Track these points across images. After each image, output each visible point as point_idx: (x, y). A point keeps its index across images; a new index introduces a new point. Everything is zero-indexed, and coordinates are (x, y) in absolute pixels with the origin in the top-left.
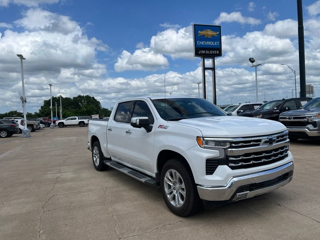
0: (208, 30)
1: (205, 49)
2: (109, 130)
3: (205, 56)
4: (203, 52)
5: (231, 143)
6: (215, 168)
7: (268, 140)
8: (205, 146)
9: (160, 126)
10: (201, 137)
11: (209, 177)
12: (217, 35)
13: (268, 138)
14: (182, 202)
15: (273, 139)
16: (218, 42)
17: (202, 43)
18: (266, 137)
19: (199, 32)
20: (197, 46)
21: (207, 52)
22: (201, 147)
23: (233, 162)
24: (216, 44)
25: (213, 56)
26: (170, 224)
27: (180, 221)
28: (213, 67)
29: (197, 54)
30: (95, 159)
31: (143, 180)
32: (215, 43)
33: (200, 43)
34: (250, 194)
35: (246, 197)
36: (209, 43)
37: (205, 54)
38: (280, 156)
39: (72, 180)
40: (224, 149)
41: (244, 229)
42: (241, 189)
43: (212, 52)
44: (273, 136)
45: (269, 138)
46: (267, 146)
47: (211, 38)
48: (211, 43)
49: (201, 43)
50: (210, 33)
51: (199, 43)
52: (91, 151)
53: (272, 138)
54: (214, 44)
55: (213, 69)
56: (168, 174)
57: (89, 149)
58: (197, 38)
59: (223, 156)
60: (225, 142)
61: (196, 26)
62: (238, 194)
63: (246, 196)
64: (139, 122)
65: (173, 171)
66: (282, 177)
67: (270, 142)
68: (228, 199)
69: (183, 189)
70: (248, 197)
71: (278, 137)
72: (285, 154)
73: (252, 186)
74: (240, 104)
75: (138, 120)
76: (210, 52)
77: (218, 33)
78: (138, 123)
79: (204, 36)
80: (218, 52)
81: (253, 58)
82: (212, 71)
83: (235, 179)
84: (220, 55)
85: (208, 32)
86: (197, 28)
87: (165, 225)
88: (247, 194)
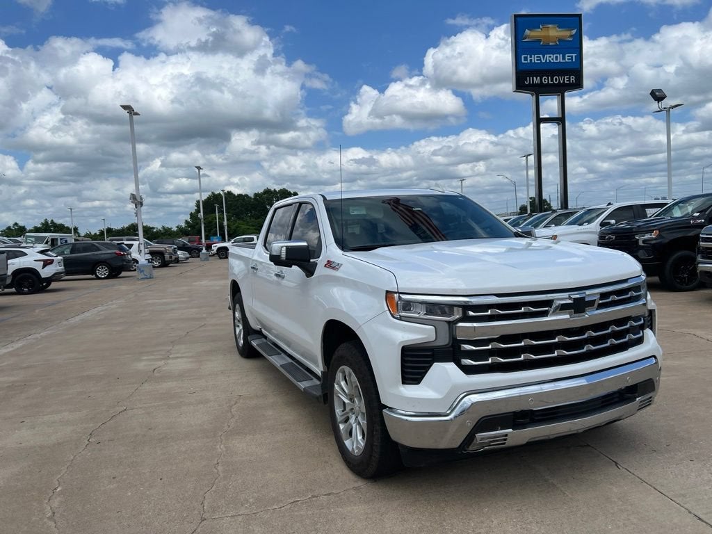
0: (550, 26)
1: (540, 72)
2: (253, 268)
3: (539, 90)
4: (537, 80)
5: (466, 307)
6: (427, 369)
7: (570, 302)
8: (404, 314)
9: (329, 264)
10: (396, 293)
11: (411, 391)
12: (571, 36)
13: (570, 298)
14: (362, 444)
15: (587, 300)
16: (574, 55)
17: (534, 59)
18: (566, 295)
19: (527, 32)
20: (521, 68)
21: (545, 80)
22: (394, 317)
23: (470, 354)
24: (569, 58)
25: (559, 90)
26: (329, 494)
27: (355, 489)
28: (560, 116)
29: (521, 86)
32: (567, 58)
33: (529, 59)
34: (515, 436)
35: (504, 444)
36: (550, 58)
37: (541, 85)
38: (612, 341)
39: (182, 376)
40: (449, 322)
41: (495, 522)
42: (488, 422)
43: (558, 79)
44: (588, 292)
45: (573, 297)
46: (568, 316)
47: (557, 45)
48: (557, 57)
49: (531, 60)
50: (554, 33)
51: (526, 59)
52: (233, 313)
53: (584, 298)
54: (564, 58)
55: (560, 120)
56: (339, 376)
57: (229, 307)
58: (520, 47)
59: (444, 341)
60: (451, 306)
61: (518, 19)
62: (479, 435)
63: (505, 440)
64: (286, 255)
65: (347, 370)
66: (617, 395)
67: (579, 306)
68: (456, 444)
69: (363, 415)
70: (509, 443)
71: (603, 296)
72: (630, 337)
73: (521, 417)
74: (609, 204)
75: (284, 249)
76: (552, 80)
77: (574, 32)
78: (284, 256)
79: (540, 41)
80: (573, 79)
81: (660, 91)
82: (559, 124)
83: (475, 398)
84: (578, 85)
85: (548, 30)
86: (521, 24)
87: (316, 494)
88: (506, 435)
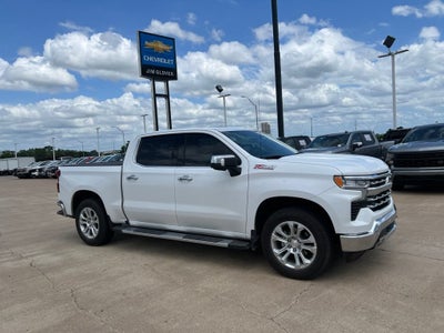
0: (159, 42)
2: (129, 178)
3: (154, 78)
4: (153, 72)
5: (371, 180)
6: (358, 212)
8: (345, 186)
9: (258, 167)
10: (340, 176)
11: (353, 223)
12: (170, 50)
14: (308, 262)
16: (172, 61)
17: (151, 59)
19: (146, 43)
20: (144, 63)
22: (341, 188)
23: (372, 203)
25: (166, 79)
28: (167, 94)
29: (144, 73)
30: (82, 229)
31: (225, 244)
33: (148, 58)
36: (160, 60)
37: (155, 75)
38: (382, 202)
48: (163, 60)
50: (161, 46)
52: (73, 217)
54: (167, 61)
56: (278, 229)
57: (62, 213)
58: (143, 51)
59: (364, 198)
60: (365, 180)
61: (141, 34)
64: (225, 163)
65: (291, 224)
68: (373, 246)
69: (312, 245)
72: (384, 199)
75: (223, 160)
76: (161, 73)
77: (171, 47)
78: (222, 164)
79: (154, 49)
80: (172, 74)
81: (220, 86)
82: (166, 99)
83: (379, 223)
85: (158, 44)
